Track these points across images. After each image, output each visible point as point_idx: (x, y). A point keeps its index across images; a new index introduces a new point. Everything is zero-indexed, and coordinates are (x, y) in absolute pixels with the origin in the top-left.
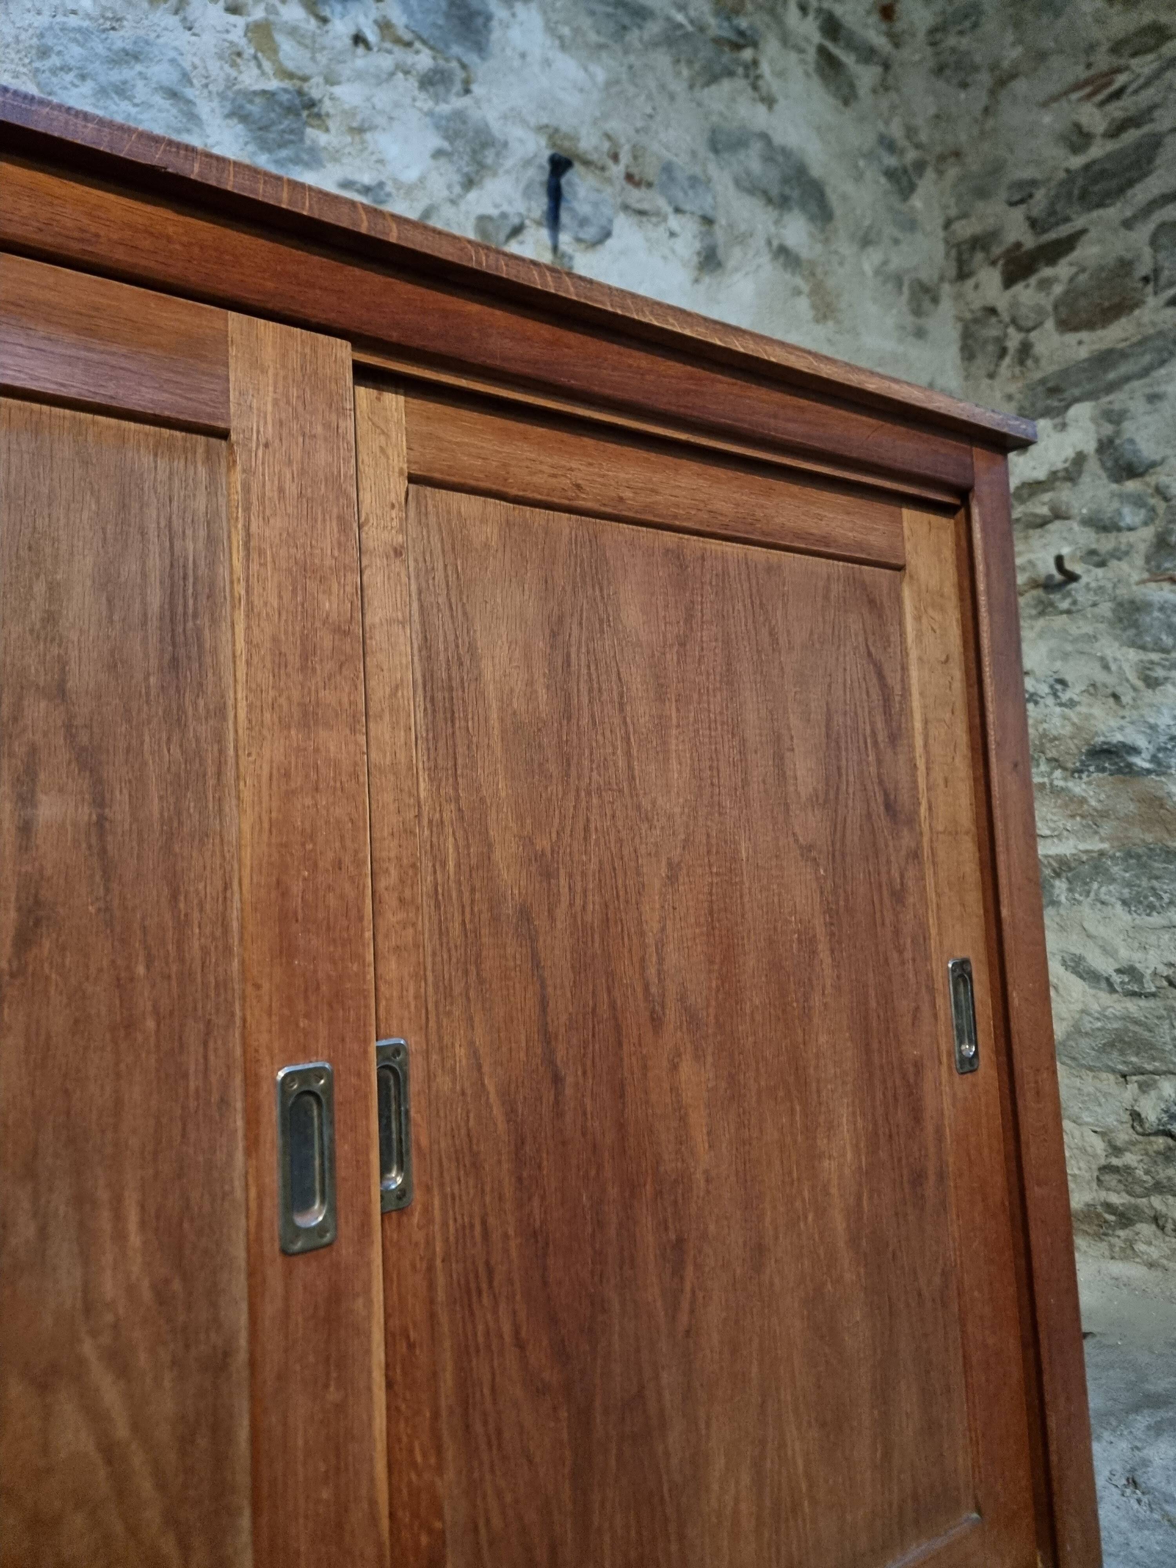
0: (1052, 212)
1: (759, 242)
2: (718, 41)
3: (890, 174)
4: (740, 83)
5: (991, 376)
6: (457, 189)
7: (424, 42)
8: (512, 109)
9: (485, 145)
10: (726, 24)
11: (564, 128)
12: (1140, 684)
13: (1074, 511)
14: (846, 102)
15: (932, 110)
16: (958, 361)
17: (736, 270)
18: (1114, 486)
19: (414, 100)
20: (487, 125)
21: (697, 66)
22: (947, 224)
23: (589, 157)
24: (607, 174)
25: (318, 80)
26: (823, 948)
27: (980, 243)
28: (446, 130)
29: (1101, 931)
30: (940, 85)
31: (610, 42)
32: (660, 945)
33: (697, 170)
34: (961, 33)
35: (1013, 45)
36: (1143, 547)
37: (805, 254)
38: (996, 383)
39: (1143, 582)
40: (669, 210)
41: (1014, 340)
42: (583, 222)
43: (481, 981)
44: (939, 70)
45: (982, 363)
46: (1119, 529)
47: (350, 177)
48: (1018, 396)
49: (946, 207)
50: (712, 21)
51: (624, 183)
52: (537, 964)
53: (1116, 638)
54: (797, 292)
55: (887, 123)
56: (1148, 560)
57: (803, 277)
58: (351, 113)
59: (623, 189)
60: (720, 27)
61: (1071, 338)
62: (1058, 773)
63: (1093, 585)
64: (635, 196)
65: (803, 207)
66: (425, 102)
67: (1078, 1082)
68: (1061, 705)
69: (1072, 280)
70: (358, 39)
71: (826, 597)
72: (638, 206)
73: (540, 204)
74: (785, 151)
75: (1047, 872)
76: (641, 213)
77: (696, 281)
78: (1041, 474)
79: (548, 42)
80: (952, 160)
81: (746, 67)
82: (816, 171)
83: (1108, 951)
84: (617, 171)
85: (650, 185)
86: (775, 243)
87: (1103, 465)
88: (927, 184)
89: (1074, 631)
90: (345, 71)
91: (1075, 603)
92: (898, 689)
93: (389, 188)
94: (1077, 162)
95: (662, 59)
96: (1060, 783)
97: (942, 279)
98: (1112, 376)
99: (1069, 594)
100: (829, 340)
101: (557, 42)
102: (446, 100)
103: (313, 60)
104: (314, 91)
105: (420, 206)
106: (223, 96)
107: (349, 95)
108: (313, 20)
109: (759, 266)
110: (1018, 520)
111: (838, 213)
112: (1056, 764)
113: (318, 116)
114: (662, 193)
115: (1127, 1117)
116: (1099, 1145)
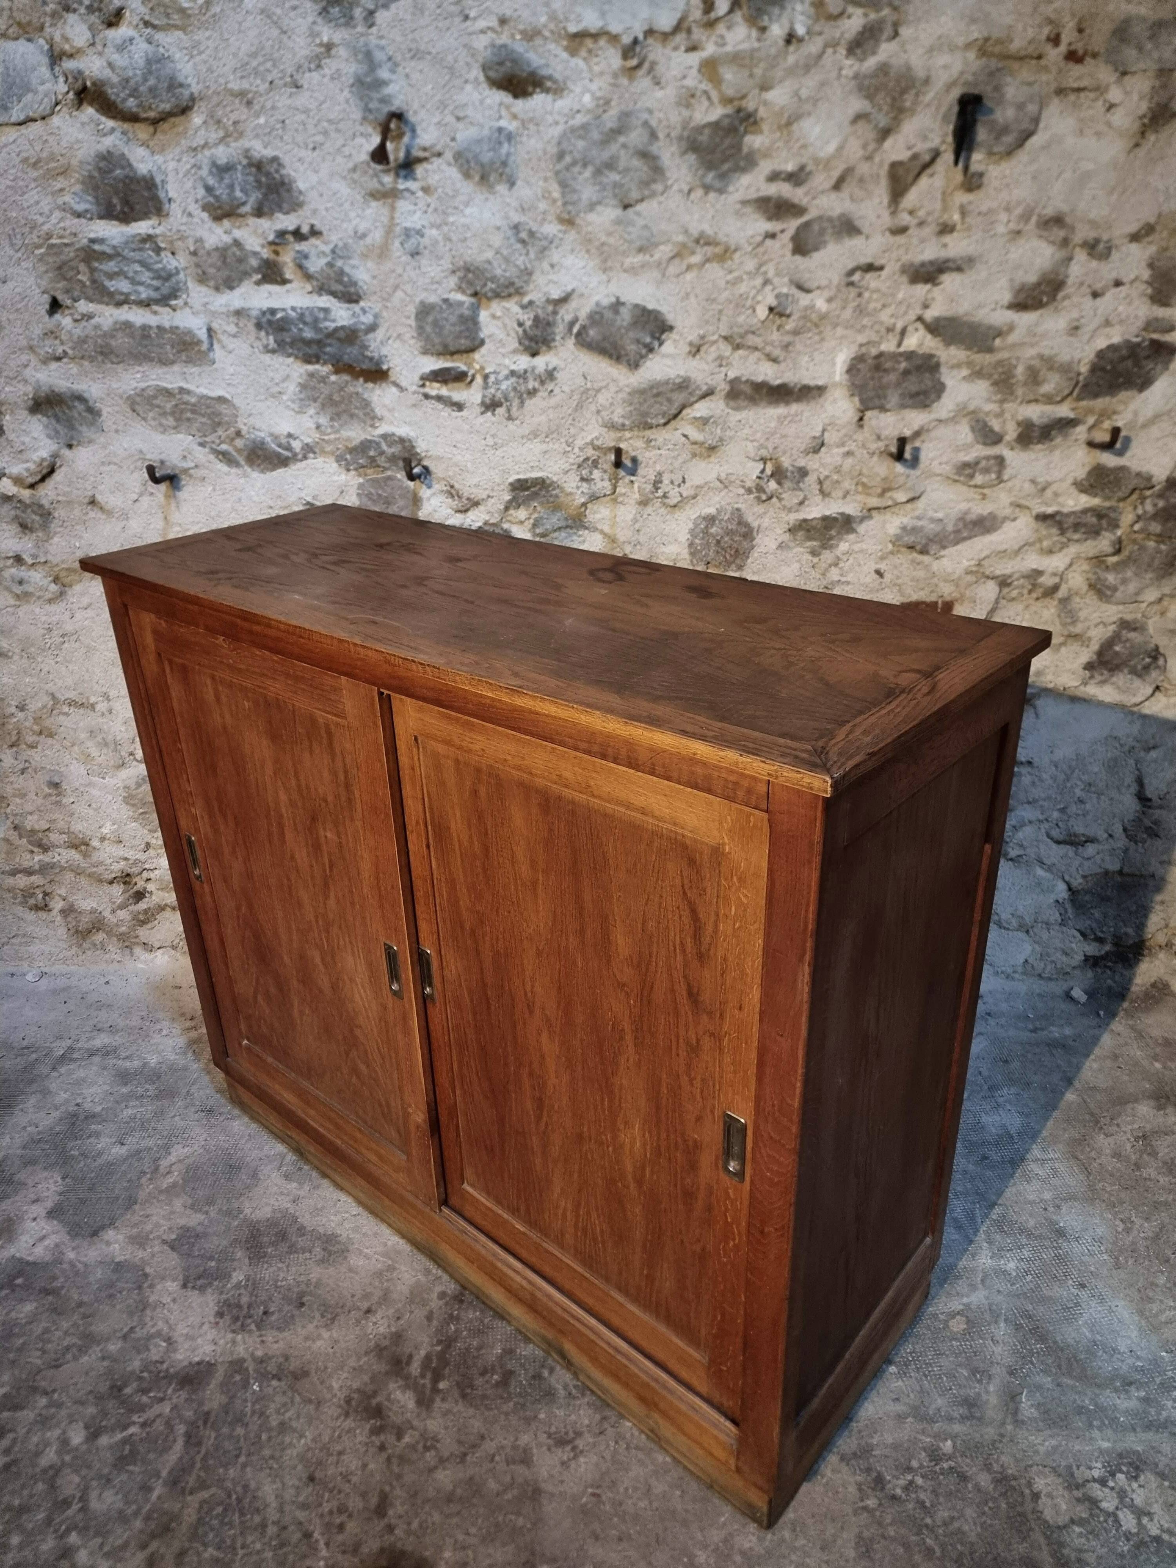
6: (873, 146)
11: (997, 33)
19: (841, 69)
20: (909, 68)
23: (1023, 51)
24: (1044, 61)
28: (869, 88)
40: (1110, 78)
47: (778, 168)
51: (1063, 64)
58: (782, 110)
59: (1060, 71)
64: (1076, 74)
66: (850, 66)
70: (790, 38)
72: (1078, 84)
76: (1079, 91)
77: (1136, 146)
84: (1056, 54)
85: (1094, 56)
90: (779, 73)
102: (874, 53)
103: (751, 76)
104: (750, 105)
105: (836, 174)
106: (680, 138)
107: (779, 96)
108: (754, 33)
113: (755, 123)
114: (1108, 61)
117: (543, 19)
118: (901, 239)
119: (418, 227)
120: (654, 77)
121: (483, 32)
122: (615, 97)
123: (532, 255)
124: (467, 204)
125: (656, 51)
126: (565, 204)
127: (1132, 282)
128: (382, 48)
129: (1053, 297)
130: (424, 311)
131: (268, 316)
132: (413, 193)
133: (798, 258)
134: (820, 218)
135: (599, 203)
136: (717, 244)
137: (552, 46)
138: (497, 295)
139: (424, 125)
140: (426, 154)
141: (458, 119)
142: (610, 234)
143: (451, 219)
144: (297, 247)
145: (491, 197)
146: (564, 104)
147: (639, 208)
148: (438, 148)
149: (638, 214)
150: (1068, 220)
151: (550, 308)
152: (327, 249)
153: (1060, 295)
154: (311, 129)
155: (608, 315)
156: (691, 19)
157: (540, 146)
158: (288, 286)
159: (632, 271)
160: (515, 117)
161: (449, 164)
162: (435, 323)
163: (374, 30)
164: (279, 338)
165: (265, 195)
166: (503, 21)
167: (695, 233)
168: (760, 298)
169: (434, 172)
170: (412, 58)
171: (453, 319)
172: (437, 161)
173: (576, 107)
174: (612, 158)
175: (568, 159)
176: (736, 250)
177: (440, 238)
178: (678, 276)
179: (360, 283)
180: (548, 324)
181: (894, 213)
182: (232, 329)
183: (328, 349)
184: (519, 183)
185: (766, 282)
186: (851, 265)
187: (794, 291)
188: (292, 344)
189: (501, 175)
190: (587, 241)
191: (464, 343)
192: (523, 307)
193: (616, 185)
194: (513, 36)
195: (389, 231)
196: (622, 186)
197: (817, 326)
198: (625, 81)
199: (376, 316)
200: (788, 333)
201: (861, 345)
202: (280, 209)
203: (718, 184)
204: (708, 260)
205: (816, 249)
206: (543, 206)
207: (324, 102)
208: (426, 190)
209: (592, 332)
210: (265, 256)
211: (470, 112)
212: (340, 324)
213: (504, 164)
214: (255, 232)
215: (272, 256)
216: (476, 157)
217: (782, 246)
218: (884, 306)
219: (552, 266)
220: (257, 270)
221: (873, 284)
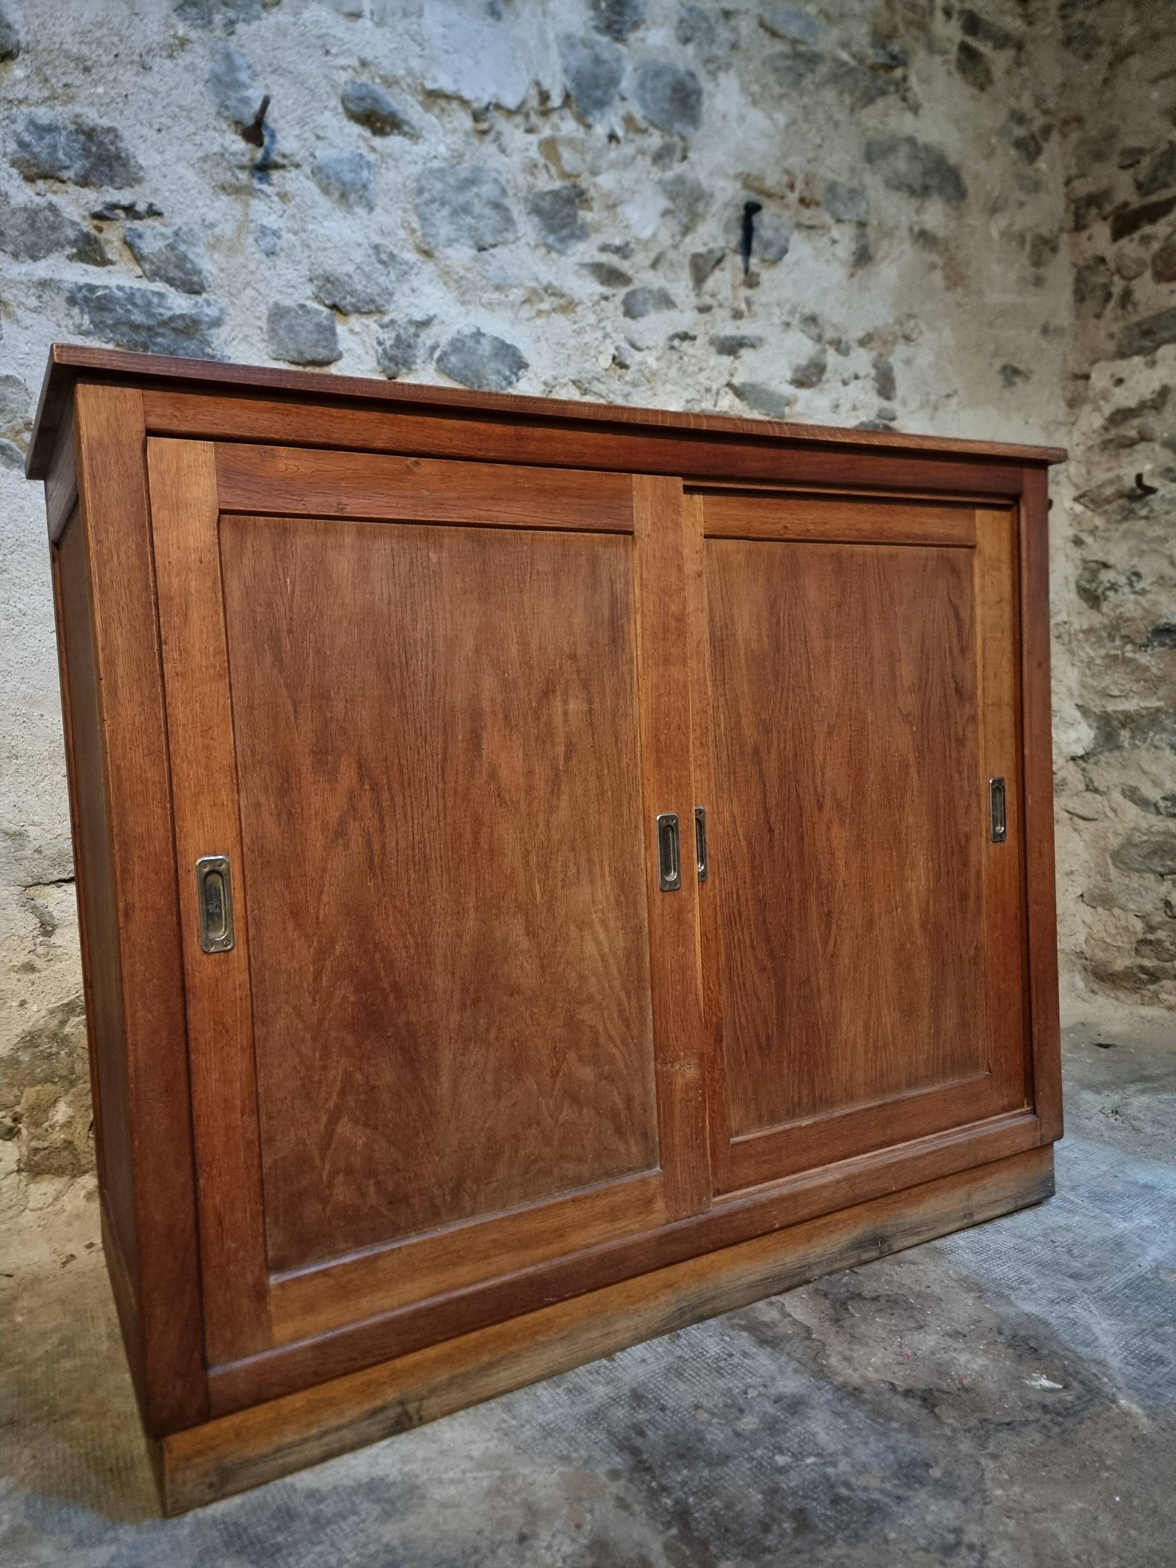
0: (1154, 179)
1: (904, 232)
2: (874, 68)
3: (1019, 144)
4: (893, 99)
5: (1098, 316)
6: (678, 238)
7: (656, 126)
8: (717, 166)
9: (697, 199)
10: (881, 52)
11: (754, 172)
13: (1158, 435)
14: (982, 89)
15: (1059, 80)
16: (1072, 303)
17: (883, 259)
19: (649, 173)
20: (699, 183)
21: (857, 94)
22: (1068, 182)
23: (774, 191)
24: (786, 201)
25: (586, 174)
26: (913, 771)
27: (1094, 200)
28: (671, 193)
29: (1153, 769)
30: (1068, 56)
31: (790, 91)
32: (823, 768)
33: (855, 183)
34: (1088, 8)
35: (1132, 23)
37: (941, 233)
38: (1102, 323)
40: (830, 221)
41: (1117, 288)
42: (768, 245)
43: (736, 782)
44: (1068, 42)
45: (1091, 305)
47: (608, 242)
48: (1119, 335)
49: (1067, 167)
50: (870, 51)
51: (798, 206)
52: (761, 775)
54: (933, 266)
55: (1018, 98)
57: (938, 253)
58: (607, 195)
59: (797, 212)
60: (877, 55)
61: (1165, 288)
62: (1129, 647)
63: (1168, 496)
64: (807, 215)
65: (941, 191)
66: (656, 174)
67: (1127, 881)
68: (1135, 593)
69: (1168, 238)
70: (612, 137)
71: (925, 570)
72: (809, 223)
73: (736, 237)
74: (928, 148)
75: (1116, 723)
76: (811, 227)
77: (852, 275)
78: (1132, 403)
79: (743, 101)
80: (1074, 125)
81: (897, 84)
82: (953, 159)
83: (1156, 783)
84: (793, 197)
85: (817, 204)
86: (916, 228)
88: (1052, 147)
89: (1150, 533)
90: (604, 163)
91: (1151, 511)
92: (967, 621)
93: (632, 245)
95: (829, 95)
96: (1130, 655)
97: (1061, 230)
100: (958, 304)
101: (750, 99)
102: (670, 168)
103: (583, 160)
104: (583, 184)
105: (653, 255)
106: (526, 200)
107: (606, 181)
108: (582, 129)
109: (902, 253)
110: (1111, 441)
111: (971, 190)
112: (1127, 639)
113: (586, 201)
114: (827, 209)
115: (1161, 905)
116: (1139, 925)
117: (402, 72)
118: (706, 317)
119: (275, 227)
120: (500, 146)
121: (344, 68)
122: (468, 153)
123: (393, 277)
124: (326, 217)
125: (502, 124)
126: (424, 235)
127: (865, 377)
128: (243, 55)
129: (819, 380)
130: (277, 314)
131: (85, 292)
132: (268, 196)
133: (628, 319)
134: (643, 289)
135: (457, 240)
136: (562, 296)
137: (409, 98)
138: (358, 311)
139: (284, 133)
140: (285, 162)
141: (318, 137)
142: (468, 269)
143: (310, 227)
144: (129, 224)
145: (350, 217)
146: (420, 149)
147: (492, 251)
148: (297, 159)
149: (493, 256)
150: (820, 321)
151: (412, 330)
152: (169, 231)
153: (824, 378)
154: (158, 108)
155: (470, 343)
156: (529, 105)
157: (399, 179)
158: (110, 267)
159: (489, 306)
160: (373, 149)
161: (308, 178)
162: (290, 329)
163: (233, 37)
164: (97, 319)
165: (95, 166)
166: (364, 64)
167: (545, 283)
168: (602, 349)
169: (292, 180)
170: (273, 72)
171: (310, 327)
172: (294, 173)
173: (433, 153)
174: (467, 203)
175: (426, 196)
176: (579, 304)
177: (297, 243)
178: (529, 320)
179: (205, 273)
180: (409, 346)
181: (698, 295)
182: (32, 302)
183: (159, 340)
184: (378, 210)
185: (606, 336)
186: (672, 332)
187: (628, 347)
188: (114, 328)
189: (361, 197)
190: (446, 274)
191: (321, 353)
192: (382, 326)
193: (471, 228)
194: (373, 78)
195: (242, 228)
196: (476, 229)
197: (649, 381)
198: (475, 141)
199: (222, 310)
200: (627, 383)
201: (688, 401)
202: (112, 182)
203: (558, 246)
204: (554, 310)
205: (642, 315)
206: (402, 234)
207: (176, 87)
208: (283, 197)
209: (453, 359)
210: (85, 230)
211: (329, 133)
212: (178, 312)
213: (365, 187)
214: (77, 201)
215: (93, 232)
216: (337, 174)
217: (614, 308)
218: (701, 369)
219: (413, 291)
220: (73, 243)
221: (690, 351)
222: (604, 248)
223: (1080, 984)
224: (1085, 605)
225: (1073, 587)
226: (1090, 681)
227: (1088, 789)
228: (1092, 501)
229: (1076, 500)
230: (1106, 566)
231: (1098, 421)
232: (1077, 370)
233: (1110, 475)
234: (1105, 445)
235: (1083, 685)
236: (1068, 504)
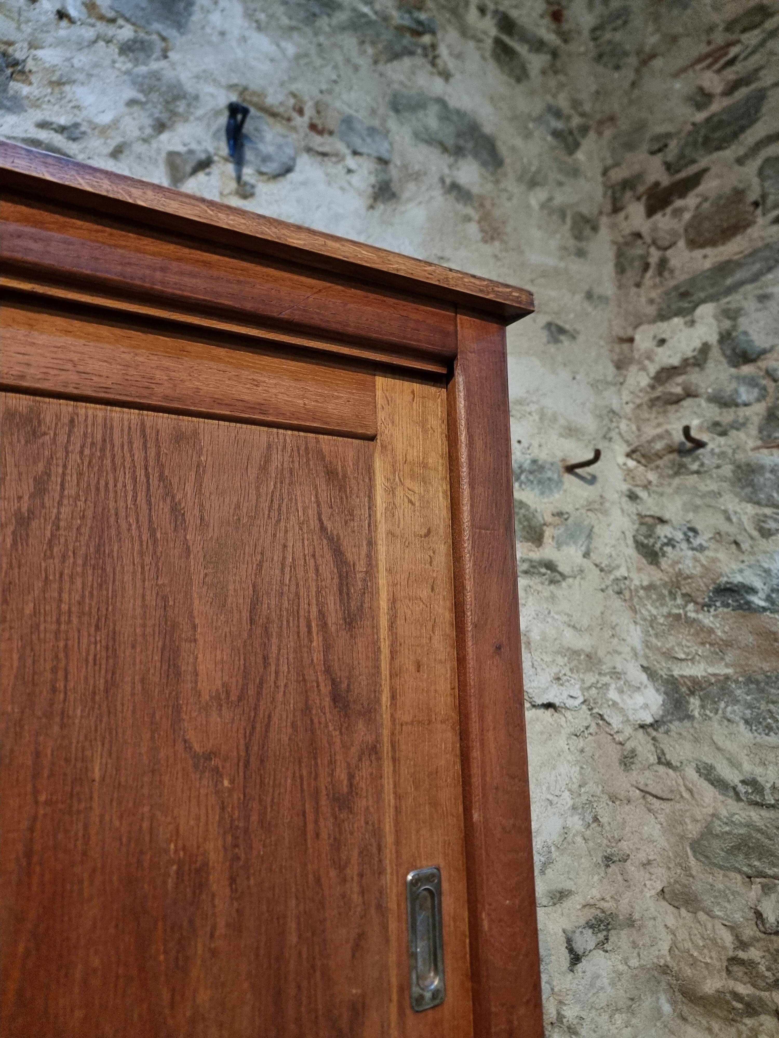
0: (682, 156)
2: (399, 28)
3: (556, 134)
4: (419, 60)
5: (638, 285)
6: (148, 131)
7: (127, 20)
8: (204, 71)
9: (176, 98)
10: (407, 16)
11: (252, 87)
12: (755, 534)
13: (702, 391)
14: (519, 80)
15: (594, 88)
16: (613, 275)
17: (410, 200)
18: (733, 370)
19: (114, 62)
20: (180, 83)
21: (380, 46)
22: (605, 172)
23: (275, 110)
24: (293, 123)
25: (22, 45)
27: (628, 184)
28: (142, 84)
29: (728, 745)
31: (301, 25)
33: (376, 123)
34: (615, 29)
35: (652, 34)
36: (756, 420)
37: (475, 190)
38: (642, 291)
39: (757, 448)
40: (347, 152)
41: (655, 256)
42: (266, 159)
44: (599, 58)
45: (631, 275)
46: (737, 405)
47: (48, 119)
48: (658, 300)
49: (604, 159)
50: (395, 13)
51: (308, 130)
53: (736, 495)
54: (467, 219)
55: (555, 96)
56: (760, 431)
57: (474, 208)
58: (53, 69)
59: (307, 135)
60: (402, 18)
61: (698, 253)
62: (691, 606)
63: (717, 450)
64: (319, 141)
65: (476, 156)
66: (124, 64)
67: (710, 879)
68: (693, 549)
69: (698, 207)
70: (63, 15)
71: (264, 468)
72: (320, 149)
74: (459, 113)
75: (684, 689)
76: (324, 154)
77: (372, 207)
78: (675, 361)
79: (246, 24)
80: (608, 123)
81: (424, 48)
82: (488, 129)
83: (734, 763)
84: (301, 122)
85: (331, 133)
86: (448, 181)
87: (724, 354)
88: (589, 143)
89: (703, 488)
90: (49, 38)
91: (702, 465)
92: (361, 567)
93: (83, 128)
94: (700, 117)
95: (349, 40)
96: (692, 615)
97: (601, 213)
98: (729, 281)
99: (697, 458)
100: (496, 256)
101: (254, 25)
102: (143, 63)
104: (18, 54)
105: (112, 144)
109: (432, 198)
110: (658, 398)
111: (508, 161)
112: (689, 598)
113: (22, 72)
114: (341, 139)
115: (751, 915)
116: (727, 938)
222: (43, 125)
223: (667, 1008)
224: (644, 561)
225: (630, 541)
226: (654, 640)
227: (660, 762)
228: (643, 456)
229: (628, 455)
230: (662, 521)
231: (645, 381)
232: (622, 334)
233: (659, 431)
234: (653, 402)
235: (647, 645)
236: (621, 459)
